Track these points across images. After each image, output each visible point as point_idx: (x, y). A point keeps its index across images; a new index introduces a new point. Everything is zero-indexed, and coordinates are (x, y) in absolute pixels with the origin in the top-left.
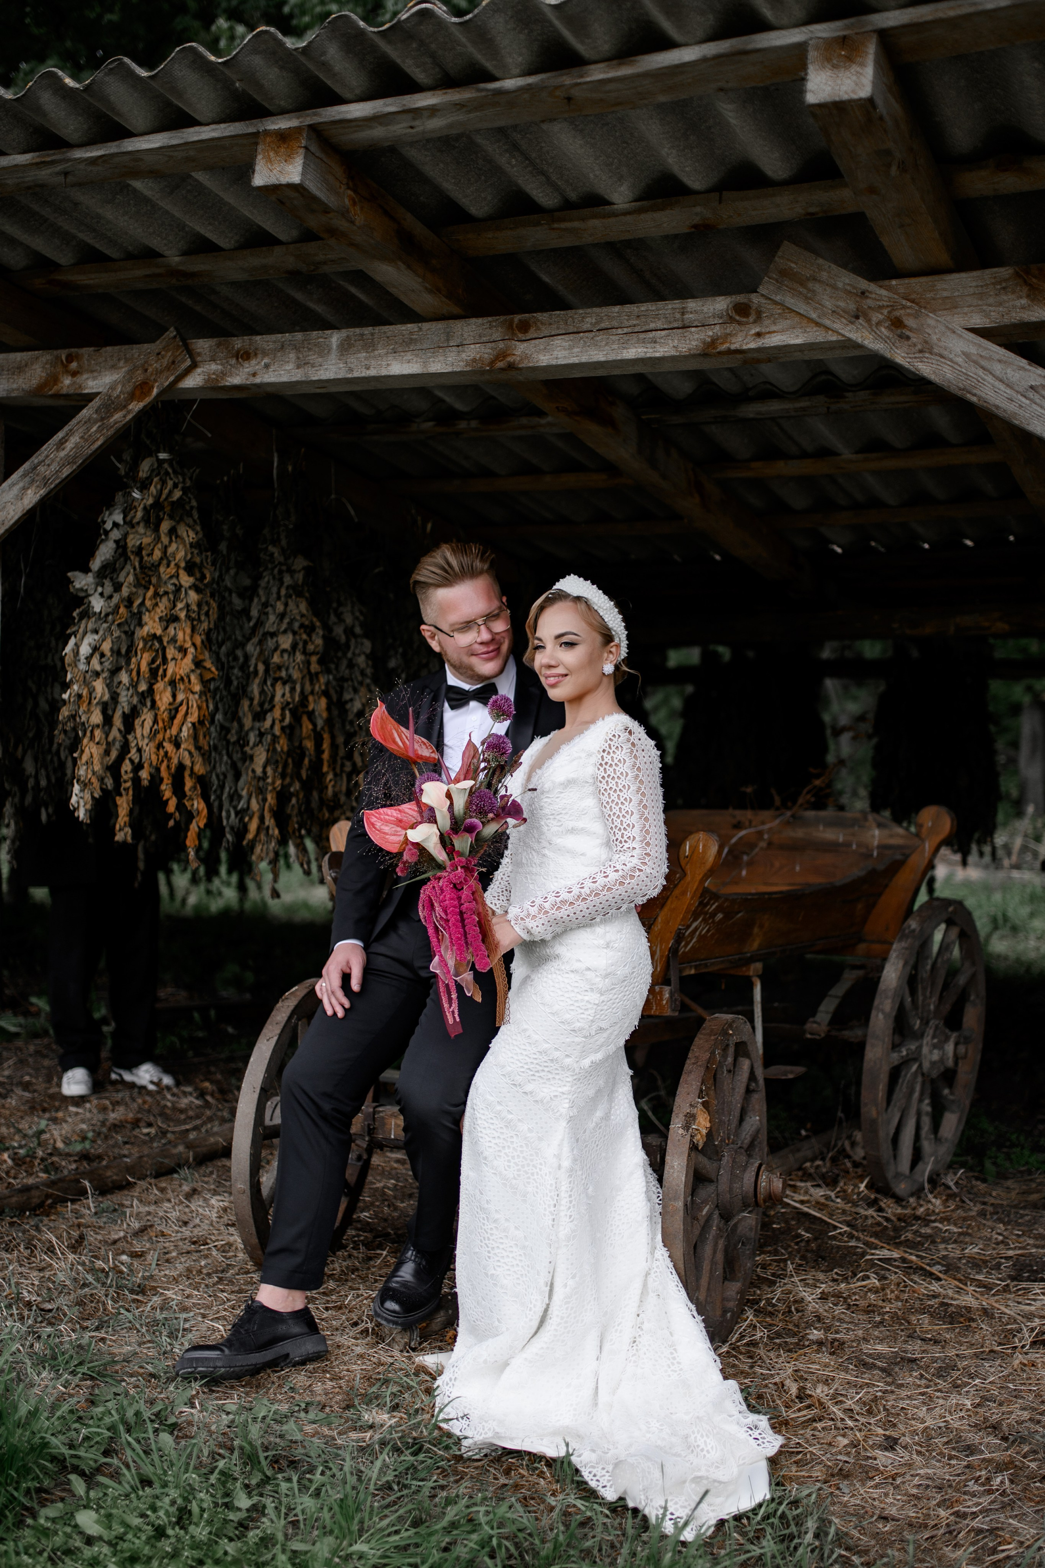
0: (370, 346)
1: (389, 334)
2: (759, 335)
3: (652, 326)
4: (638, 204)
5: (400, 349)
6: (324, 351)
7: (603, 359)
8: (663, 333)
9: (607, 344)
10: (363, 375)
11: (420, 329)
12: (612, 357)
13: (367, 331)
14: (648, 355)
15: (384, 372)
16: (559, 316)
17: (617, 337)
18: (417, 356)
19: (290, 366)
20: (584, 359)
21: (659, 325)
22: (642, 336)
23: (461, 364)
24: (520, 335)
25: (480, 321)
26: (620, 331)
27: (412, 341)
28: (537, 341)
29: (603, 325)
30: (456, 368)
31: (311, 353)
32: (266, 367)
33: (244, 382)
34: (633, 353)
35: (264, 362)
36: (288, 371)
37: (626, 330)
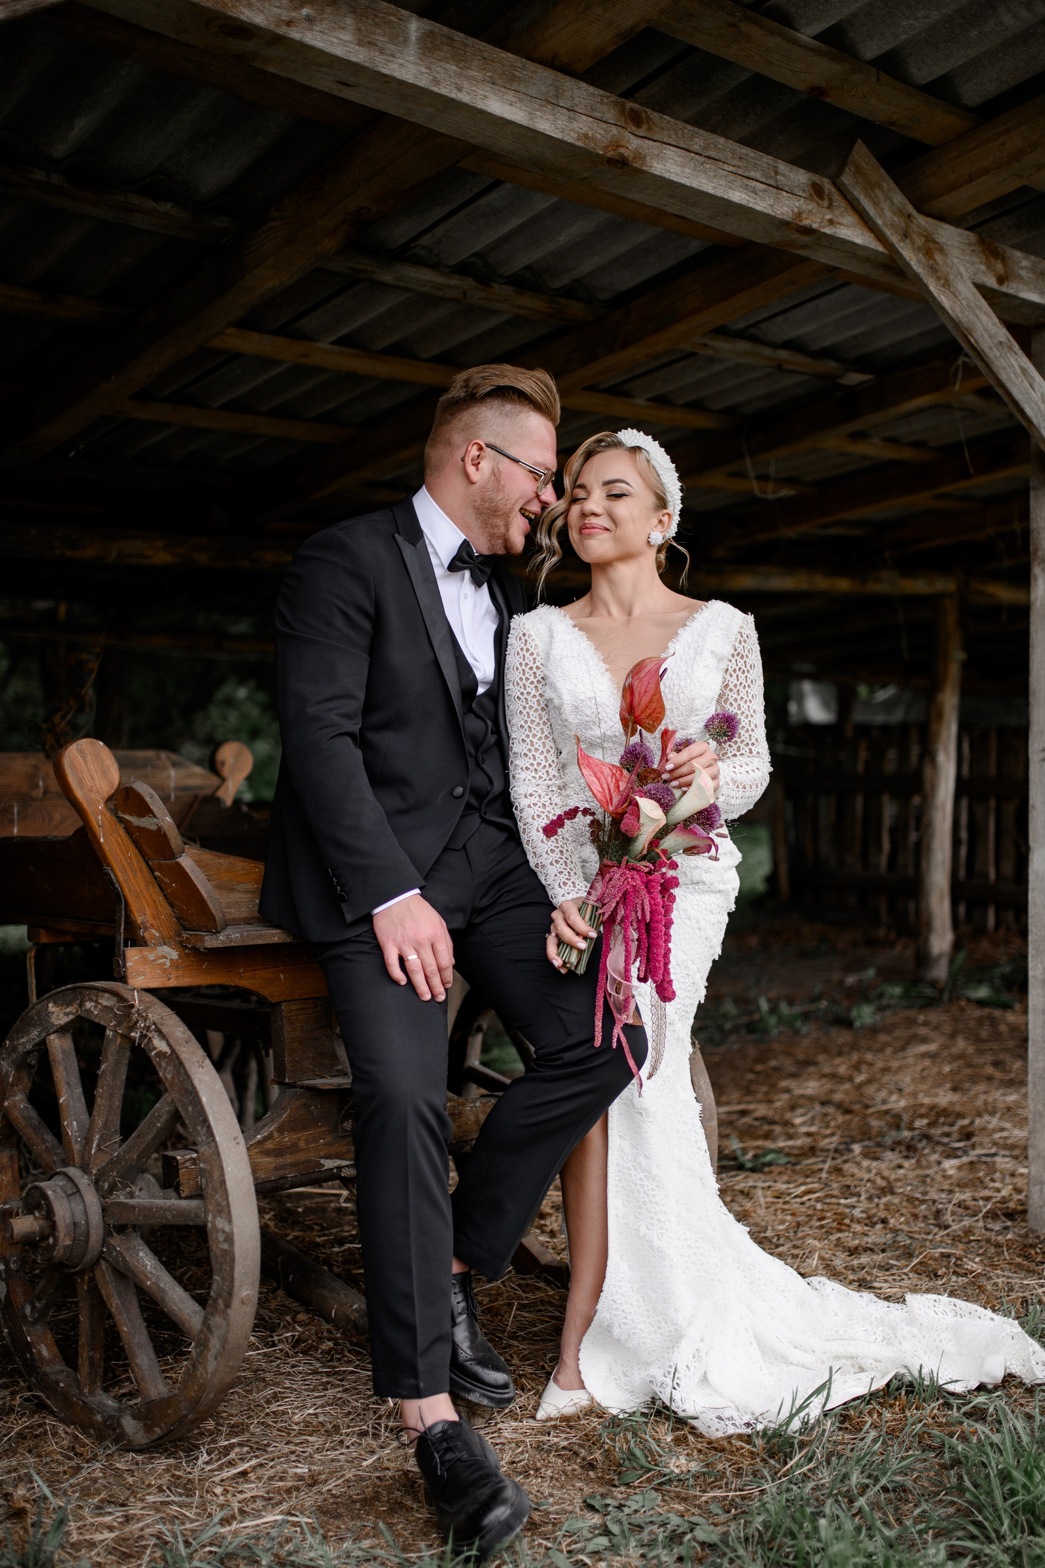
0: (461, 59)
1: (486, 55)
2: (831, 222)
3: (753, 174)
4: (817, 43)
5: (499, 81)
6: (399, 38)
7: (712, 192)
8: (763, 186)
9: (715, 176)
10: (453, 96)
11: (524, 68)
12: (719, 193)
13: (459, 36)
14: (751, 205)
15: (480, 105)
16: (669, 122)
17: (724, 173)
18: (521, 100)
19: (346, 36)
20: (695, 184)
21: (758, 175)
22: (745, 181)
23: (573, 134)
24: (634, 128)
25: (591, 89)
26: (726, 167)
27: (513, 78)
28: (650, 143)
29: (712, 153)
30: (570, 138)
31: (378, 31)
32: (310, 20)
33: (272, 27)
34: (737, 196)
35: (305, 11)
36: (345, 43)
37: (731, 169)
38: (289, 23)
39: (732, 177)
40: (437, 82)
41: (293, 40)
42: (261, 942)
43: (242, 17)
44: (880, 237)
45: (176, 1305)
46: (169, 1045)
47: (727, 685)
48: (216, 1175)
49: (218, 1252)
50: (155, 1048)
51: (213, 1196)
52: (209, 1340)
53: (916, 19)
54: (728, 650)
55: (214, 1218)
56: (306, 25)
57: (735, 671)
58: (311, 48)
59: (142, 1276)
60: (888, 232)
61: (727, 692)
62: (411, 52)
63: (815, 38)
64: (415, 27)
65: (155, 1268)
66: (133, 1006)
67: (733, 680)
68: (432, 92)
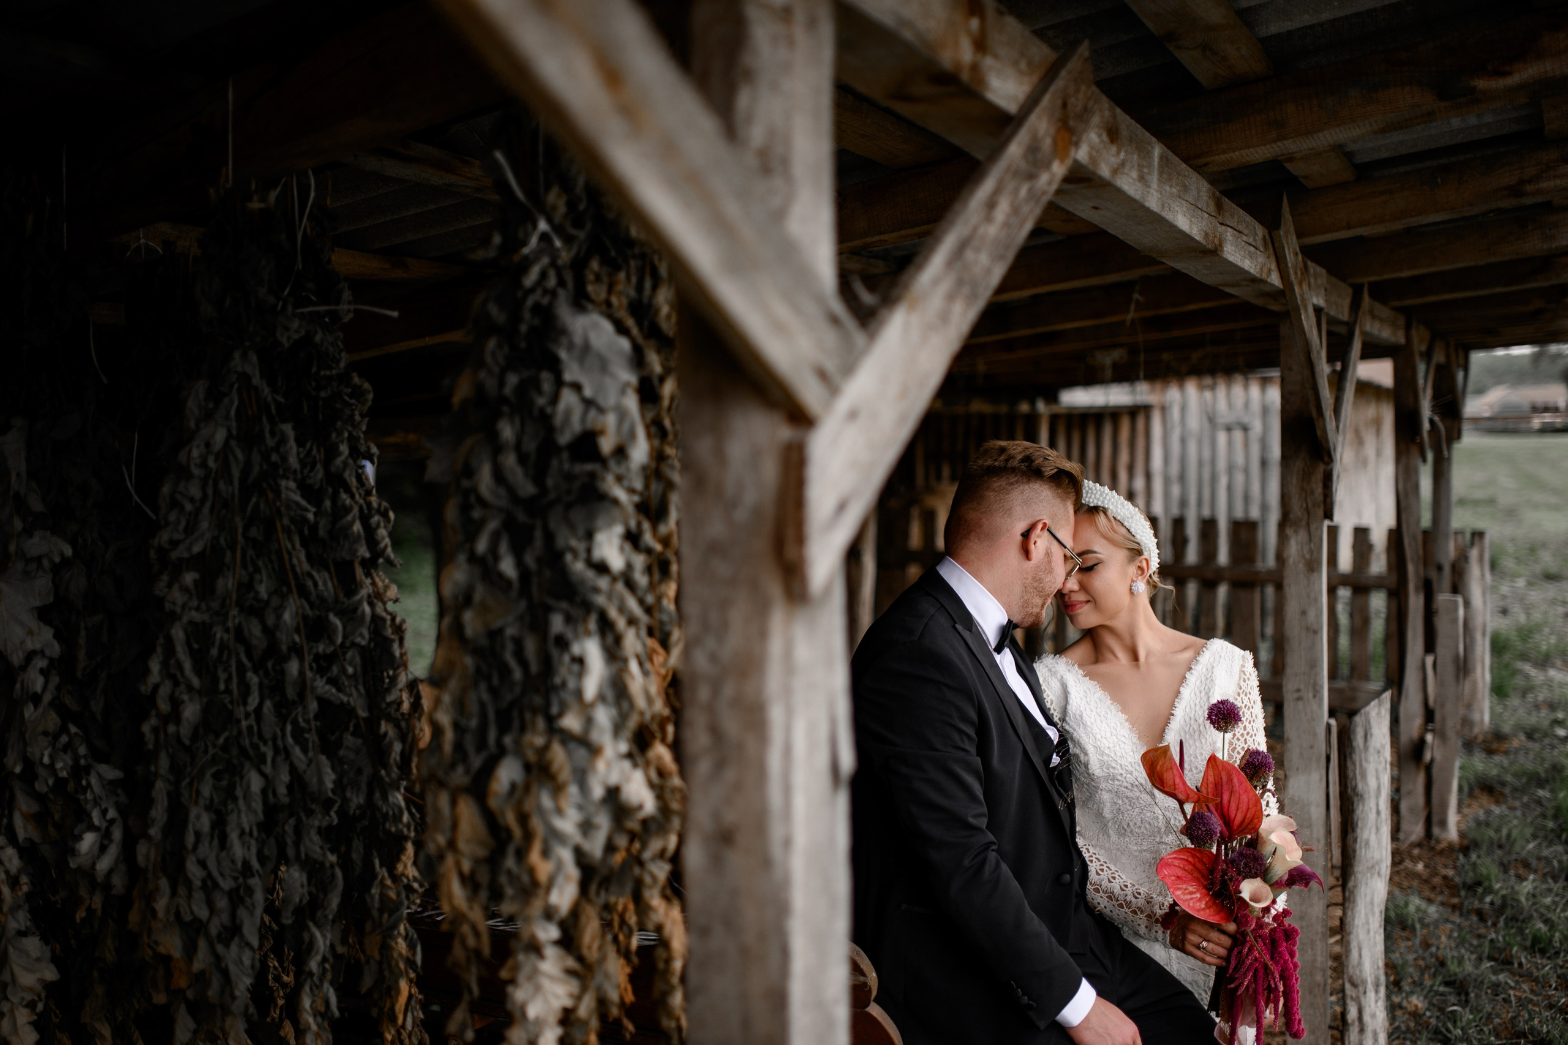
0: (1170, 177)
5: (1181, 194)
10: (1168, 217)
18: (1188, 209)
19: (1135, 175)
27: (1186, 187)
30: (1201, 237)
31: (1145, 163)
33: (1090, 166)
36: (1134, 182)
37: (1244, 238)
38: (1116, 170)
44: (1285, 278)
60: (1292, 273)
64: (1158, 152)
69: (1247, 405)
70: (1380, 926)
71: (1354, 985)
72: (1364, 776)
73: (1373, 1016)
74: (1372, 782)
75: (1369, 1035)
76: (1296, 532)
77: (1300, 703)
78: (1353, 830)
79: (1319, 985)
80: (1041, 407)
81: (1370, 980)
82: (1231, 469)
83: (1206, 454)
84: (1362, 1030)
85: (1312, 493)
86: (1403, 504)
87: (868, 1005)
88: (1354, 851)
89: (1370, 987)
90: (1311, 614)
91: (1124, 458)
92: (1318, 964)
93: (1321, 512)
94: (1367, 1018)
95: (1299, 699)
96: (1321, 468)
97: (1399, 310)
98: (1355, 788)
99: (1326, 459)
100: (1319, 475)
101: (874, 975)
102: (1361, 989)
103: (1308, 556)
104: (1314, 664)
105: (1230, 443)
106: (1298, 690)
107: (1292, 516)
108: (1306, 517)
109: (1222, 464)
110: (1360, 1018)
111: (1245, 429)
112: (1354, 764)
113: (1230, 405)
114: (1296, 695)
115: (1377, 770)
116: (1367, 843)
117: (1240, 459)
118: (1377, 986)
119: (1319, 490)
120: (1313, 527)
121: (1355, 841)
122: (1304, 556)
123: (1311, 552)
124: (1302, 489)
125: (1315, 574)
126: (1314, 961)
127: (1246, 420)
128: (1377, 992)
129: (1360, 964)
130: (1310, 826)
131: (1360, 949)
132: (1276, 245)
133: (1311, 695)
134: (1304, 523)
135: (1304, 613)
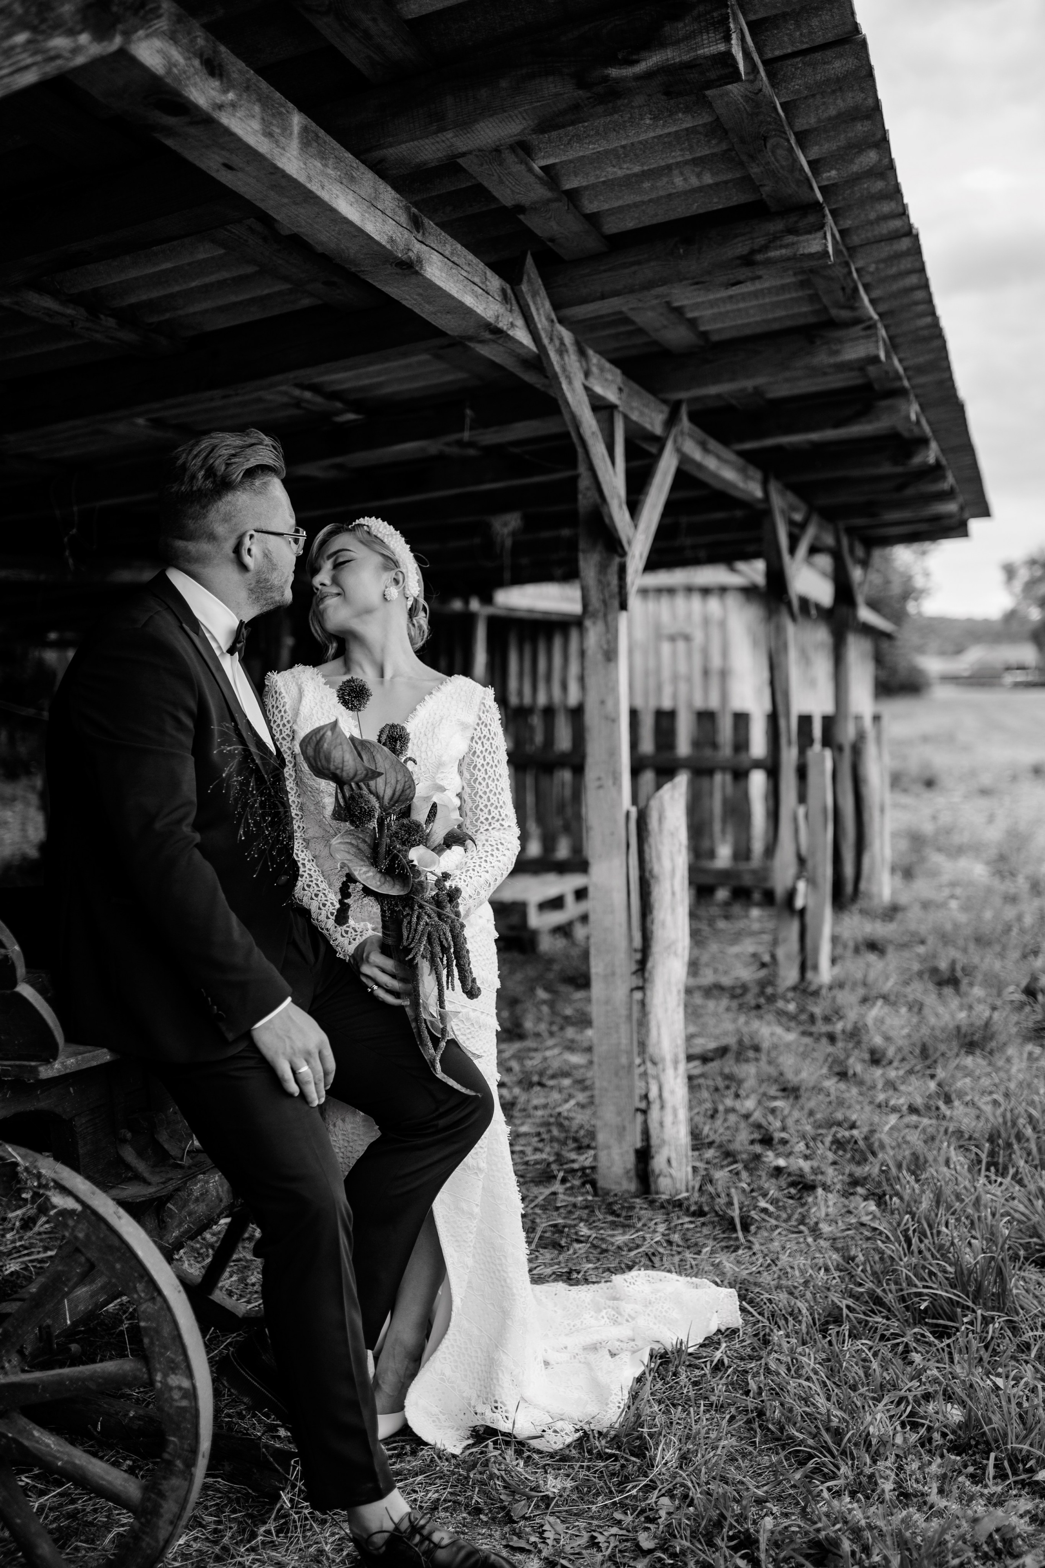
0: (322, 156)
1: (336, 152)
5: (344, 181)
6: (287, 130)
8: (479, 291)
10: (319, 193)
11: (358, 169)
13: (322, 134)
15: (334, 203)
16: (433, 228)
17: (462, 278)
18: (356, 201)
19: (256, 126)
23: (385, 237)
24: (415, 232)
25: (393, 193)
26: (462, 272)
27: (352, 179)
28: (424, 247)
29: (455, 259)
30: (382, 239)
31: (275, 122)
32: (233, 105)
33: (210, 110)
34: (469, 300)
35: (231, 96)
36: (255, 132)
37: (465, 274)
38: (221, 107)
39: (466, 282)
40: (309, 178)
41: (221, 125)
42: (94, 1064)
43: (192, 98)
44: (536, 338)
45: (104, 1479)
46: (78, 1199)
47: (475, 752)
48: (166, 1331)
49: (172, 1411)
50: (54, 1207)
51: (162, 1355)
52: (161, 1506)
53: (621, 168)
54: (472, 720)
55: (165, 1376)
56: (230, 109)
57: (480, 738)
58: (232, 134)
59: (49, 1458)
60: (543, 335)
61: (475, 758)
62: (294, 145)
63: (541, 168)
64: (297, 120)
65: (60, 1445)
66: (16, 1164)
67: (479, 748)
68: (305, 187)
69: (689, 616)
70: (679, 1005)
71: (654, 1063)
72: (659, 858)
73: (672, 1092)
74: (667, 864)
75: (669, 1110)
76: (594, 623)
77: (601, 792)
78: (651, 912)
79: (623, 1067)
80: (475, 605)
81: (669, 1057)
82: (675, 678)
83: (652, 664)
84: (662, 1107)
85: (609, 584)
86: (775, 660)
87: (15, 984)
88: (652, 932)
89: (669, 1064)
90: (610, 704)
91: (574, 669)
92: (623, 1047)
93: (616, 603)
94: (666, 1095)
95: (600, 787)
96: (617, 560)
97: (741, 454)
98: (651, 872)
99: (620, 550)
100: (614, 568)
101: (17, 948)
102: (660, 1066)
103: (605, 647)
104: (613, 753)
105: (674, 654)
106: (599, 779)
107: (591, 608)
108: (602, 609)
109: (666, 674)
110: (660, 1096)
111: (687, 638)
112: (650, 847)
113: (674, 616)
114: (597, 783)
115: (671, 853)
116: (663, 924)
117: (682, 668)
118: (676, 1062)
119: (615, 581)
120: (610, 618)
121: (652, 923)
122: (601, 647)
123: (608, 642)
124: (600, 582)
125: (612, 664)
126: (619, 1044)
127: (688, 630)
128: (676, 1068)
129: (659, 1042)
130: (612, 912)
131: (659, 1027)
132: (522, 302)
133: (610, 782)
134: (601, 614)
135: (603, 702)
